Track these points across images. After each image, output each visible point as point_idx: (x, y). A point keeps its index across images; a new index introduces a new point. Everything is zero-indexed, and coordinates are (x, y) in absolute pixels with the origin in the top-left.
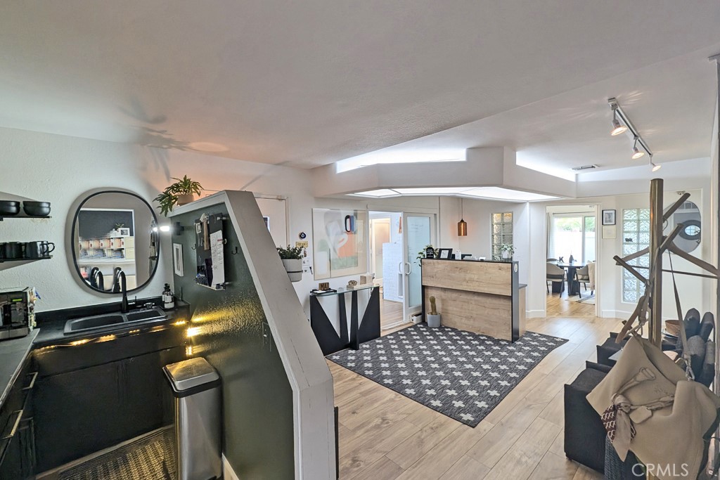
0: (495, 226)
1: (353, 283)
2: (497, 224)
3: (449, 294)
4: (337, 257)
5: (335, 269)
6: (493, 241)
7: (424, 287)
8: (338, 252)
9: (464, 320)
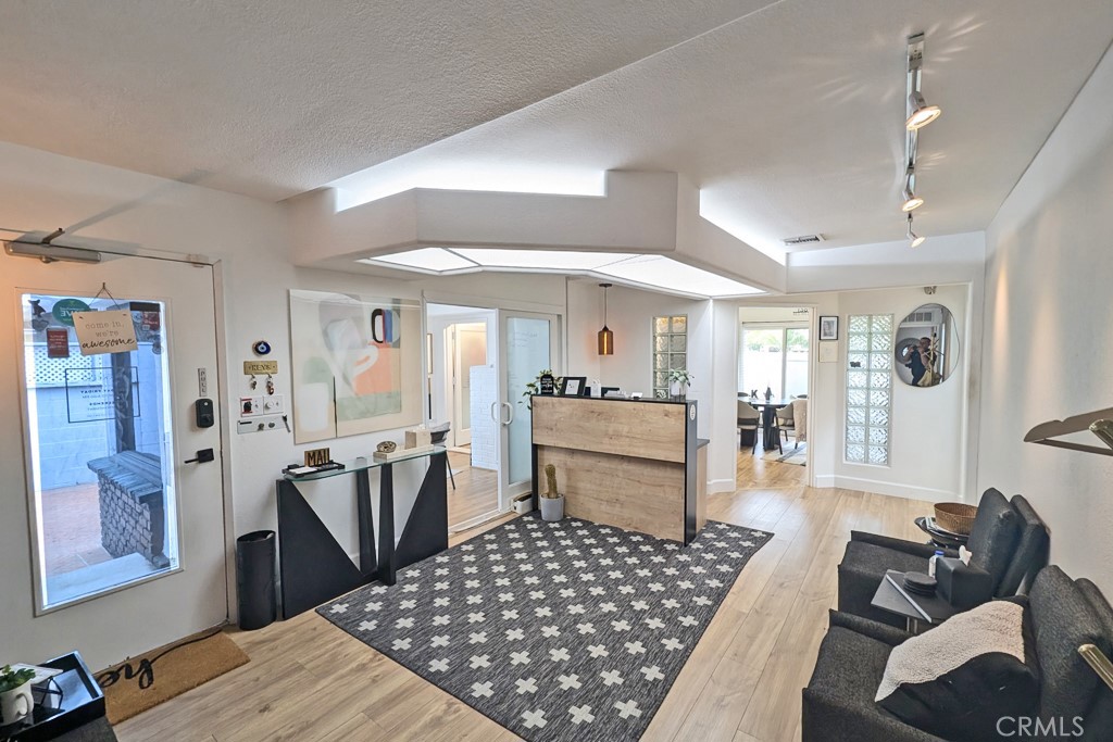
0: (658, 338)
1: (388, 446)
2: (662, 335)
3: (579, 460)
4: (353, 395)
5: (347, 419)
6: (655, 364)
7: (535, 448)
8: (354, 384)
9: (604, 507)
